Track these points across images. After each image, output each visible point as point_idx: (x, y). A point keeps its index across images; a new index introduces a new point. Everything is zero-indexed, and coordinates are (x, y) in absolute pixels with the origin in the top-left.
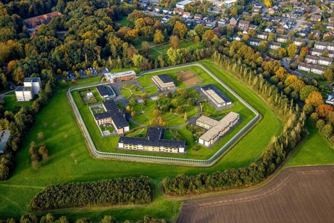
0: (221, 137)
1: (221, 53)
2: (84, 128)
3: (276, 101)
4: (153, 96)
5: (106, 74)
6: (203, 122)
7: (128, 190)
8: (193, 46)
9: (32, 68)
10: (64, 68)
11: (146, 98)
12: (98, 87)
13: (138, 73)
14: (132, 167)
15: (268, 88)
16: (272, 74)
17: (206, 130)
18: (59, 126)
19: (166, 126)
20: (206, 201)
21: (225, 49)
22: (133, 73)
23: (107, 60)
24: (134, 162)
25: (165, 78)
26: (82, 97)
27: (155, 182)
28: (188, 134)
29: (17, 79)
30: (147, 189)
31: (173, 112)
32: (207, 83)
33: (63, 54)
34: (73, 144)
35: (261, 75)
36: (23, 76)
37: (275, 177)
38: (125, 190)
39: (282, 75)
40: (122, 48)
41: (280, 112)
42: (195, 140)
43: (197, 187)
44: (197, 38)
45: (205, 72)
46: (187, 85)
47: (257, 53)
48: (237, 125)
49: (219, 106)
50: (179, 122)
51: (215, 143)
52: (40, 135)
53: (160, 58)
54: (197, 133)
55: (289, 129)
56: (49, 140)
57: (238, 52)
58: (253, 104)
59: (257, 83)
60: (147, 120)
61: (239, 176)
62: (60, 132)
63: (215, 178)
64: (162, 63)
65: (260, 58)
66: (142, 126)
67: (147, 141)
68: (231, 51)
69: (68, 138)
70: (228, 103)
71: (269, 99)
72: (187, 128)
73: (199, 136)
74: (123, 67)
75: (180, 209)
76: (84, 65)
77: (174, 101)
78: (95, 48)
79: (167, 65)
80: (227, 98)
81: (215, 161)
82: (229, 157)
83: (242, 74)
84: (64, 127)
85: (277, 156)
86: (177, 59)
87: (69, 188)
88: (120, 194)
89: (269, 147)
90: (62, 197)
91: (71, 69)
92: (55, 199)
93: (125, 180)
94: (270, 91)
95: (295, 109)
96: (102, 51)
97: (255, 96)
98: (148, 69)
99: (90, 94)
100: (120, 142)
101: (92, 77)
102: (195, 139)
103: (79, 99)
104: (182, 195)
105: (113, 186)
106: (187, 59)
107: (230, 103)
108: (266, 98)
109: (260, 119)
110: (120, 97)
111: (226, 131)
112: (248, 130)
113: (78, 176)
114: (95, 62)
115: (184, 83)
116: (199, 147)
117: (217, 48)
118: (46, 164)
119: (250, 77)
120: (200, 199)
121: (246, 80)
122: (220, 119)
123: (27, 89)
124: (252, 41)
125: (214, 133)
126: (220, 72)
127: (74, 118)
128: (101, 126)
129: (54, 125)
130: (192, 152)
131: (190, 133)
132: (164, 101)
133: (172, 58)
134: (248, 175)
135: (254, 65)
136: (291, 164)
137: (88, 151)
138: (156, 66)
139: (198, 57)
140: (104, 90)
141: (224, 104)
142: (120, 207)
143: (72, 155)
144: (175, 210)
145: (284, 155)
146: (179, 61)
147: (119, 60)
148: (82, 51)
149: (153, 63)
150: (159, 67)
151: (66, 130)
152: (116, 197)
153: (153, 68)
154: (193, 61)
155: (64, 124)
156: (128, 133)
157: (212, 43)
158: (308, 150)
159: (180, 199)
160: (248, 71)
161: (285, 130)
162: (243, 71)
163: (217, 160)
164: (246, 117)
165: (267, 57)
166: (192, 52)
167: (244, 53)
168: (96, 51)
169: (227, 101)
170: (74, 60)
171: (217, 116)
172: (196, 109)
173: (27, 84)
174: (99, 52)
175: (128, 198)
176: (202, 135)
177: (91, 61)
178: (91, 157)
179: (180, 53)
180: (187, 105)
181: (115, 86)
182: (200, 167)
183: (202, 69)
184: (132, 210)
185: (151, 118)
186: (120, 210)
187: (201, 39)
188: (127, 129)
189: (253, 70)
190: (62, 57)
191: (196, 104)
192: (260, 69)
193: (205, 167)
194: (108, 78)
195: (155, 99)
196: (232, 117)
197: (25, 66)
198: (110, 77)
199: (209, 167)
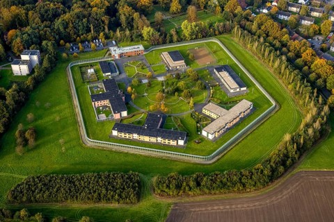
0: (228, 129)
1: (243, 27)
2: (78, 110)
3: (297, 89)
4: (160, 75)
5: (112, 48)
6: (210, 110)
7: (113, 187)
8: (212, 19)
9: (32, 39)
10: (68, 39)
11: (152, 78)
12: (101, 63)
13: (146, 48)
14: (123, 159)
15: (290, 74)
16: (298, 55)
17: (213, 120)
18: (51, 107)
19: (168, 112)
20: (199, 206)
21: (248, 23)
22: (141, 48)
23: (115, 31)
24: (127, 153)
25: (176, 55)
26: (83, 73)
27: (145, 178)
28: (192, 123)
29: (15, 50)
30: (134, 188)
31: (179, 96)
32: (222, 63)
33: (68, 24)
34: (64, 127)
35: (284, 57)
36: (22, 47)
37: (283, 181)
38: (110, 187)
39: (309, 58)
40: (133, 19)
41: (301, 102)
42: (198, 131)
43: (190, 189)
44: (219, 9)
45: (222, 49)
46: (200, 64)
47: (284, 30)
48: (248, 115)
49: (232, 91)
50: (184, 108)
51: (219, 137)
52: (30, 116)
53: (173, 32)
54: (201, 123)
55: (307, 126)
56: (39, 122)
57: (263, 27)
58: (271, 91)
59: (279, 66)
60: (148, 104)
62: (52, 113)
63: (212, 180)
64: (175, 38)
65: (286, 36)
66: (142, 110)
67: (144, 129)
68: (254, 27)
69: (60, 121)
70: (242, 89)
71: (290, 87)
72: (192, 116)
73: (204, 127)
74: (132, 40)
75: (168, 212)
76: (89, 37)
77: (181, 84)
78: (103, 18)
79: (180, 40)
80: (242, 82)
81: (217, 158)
82: (233, 154)
83: (263, 55)
84: (57, 108)
85: (288, 158)
86: (192, 34)
87: (50, 181)
88: (104, 191)
89: (280, 146)
90: (41, 190)
91: (75, 40)
92: (33, 192)
93: (111, 176)
94: (292, 78)
95: (318, 101)
96: (110, 22)
97: (274, 81)
98: (158, 44)
99: (91, 71)
100: (114, 129)
101: (96, 50)
102: (199, 130)
103: (78, 76)
104: (174, 196)
105: (97, 182)
106: (203, 34)
107: (245, 89)
108: (287, 84)
109: (277, 110)
110: (123, 76)
111: (235, 122)
112: (261, 123)
113: (63, 166)
114: (102, 34)
115: (197, 61)
116: (202, 140)
117: (240, 21)
118: (32, 150)
119: (272, 59)
120: (193, 202)
121: (267, 61)
122: (231, 107)
123: (24, 62)
124: (281, 14)
125: (221, 125)
126: (240, 52)
127: (70, 97)
128: (98, 109)
129: (47, 104)
130: (193, 145)
131: (194, 123)
132: (170, 82)
133: (186, 33)
134: (251, 178)
135: (278, 44)
136: (305, 166)
137: (79, 137)
138: (168, 41)
139: (217, 32)
140: (107, 66)
141: (238, 90)
142: (103, 205)
143: (61, 141)
144: (162, 214)
145: (296, 156)
146: (194, 37)
147: (128, 32)
148: (88, 21)
149: (165, 37)
150: (171, 42)
151: (60, 112)
152: (99, 194)
153: (164, 43)
154: (210, 36)
155: (59, 104)
156: (125, 118)
157: (235, 16)
158: (327, 151)
159: (170, 201)
160: (270, 52)
161: (302, 126)
162: (264, 51)
163: (220, 156)
164: (260, 107)
165: (296, 35)
166: (211, 25)
167: (269, 29)
168: (103, 22)
169: (241, 86)
170: (78, 30)
171: (227, 104)
172: (205, 94)
173: (25, 57)
174: (107, 22)
175: (113, 197)
176: (206, 125)
177: (98, 32)
178: (81, 144)
179: (196, 27)
180: (196, 89)
181: (119, 62)
182: (199, 164)
183: (220, 47)
184: (116, 210)
185: (153, 102)
186: (102, 209)
187: (223, 10)
188: (125, 114)
189: (276, 50)
190: (66, 27)
191: (205, 88)
192: (284, 49)
193: (204, 165)
194: (113, 53)
195: (161, 79)
196: (244, 106)
197: (25, 36)
198: (116, 52)
199: (210, 164)
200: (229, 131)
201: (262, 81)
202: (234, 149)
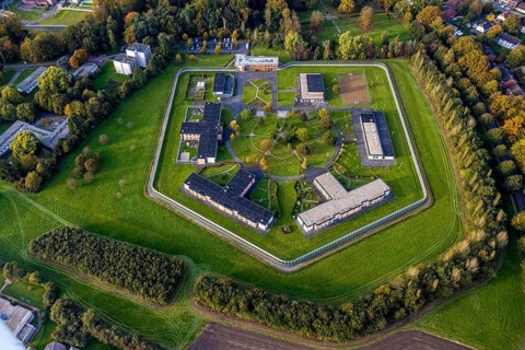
0: (338, 221)
1: (430, 54)
2: (161, 139)
3: (471, 182)
4: (282, 109)
5: (238, 56)
6: (326, 183)
7: (143, 274)
8: (397, 29)
9: (148, 28)
10: (193, 34)
11: (272, 110)
12: (217, 74)
13: (282, 62)
15: (469, 153)
16: (500, 119)
17: (323, 201)
18: (136, 127)
19: (266, 171)
20: (242, 339)
21: (441, 48)
22: (276, 61)
23: (252, 31)
24: (189, 222)
25: (316, 83)
26: (191, 85)
27: (194, 268)
28: (291, 196)
29: (127, 40)
31: (294, 148)
32: (375, 107)
33: (196, 13)
34: (135, 161)
35: (472, 122)
36: (133, 38)
37: (379, 339)
38: (139, 274)
39: (515, 131)
40: (281, 16)
41: (469, 206)
42: (293, 213)
43: (239, 310)
44: (408, 15)
45: (387, 83)
46: (344, 102)
47: (495, 70)
48: (378, 206)
49: (370, 157)
50: (292, 167)
51: (320, 230)
52: (102, 138)
53: (326, 44)
54: (304, 200)
56: (114, 146)
57: (461, 60)
58: (429, 171)
59: (458, 134)
60: (248, 152)
61: (311, 322)
62: (132, 137)
64: (327, 53)
65: (494, 82)
66: (237, 159)
67: (222, 193)
68: (448, 56)
69: (134, 151)
70: (387, 158)
71: (462, 173)
72: (296, 186)
73: (305, 209)
74: (271, 46)
75: (198, 335)
76: (219, 34)
77: (301, 132)
78: (242, 11)
79: (334, 57)
80: (391, 146)
81: (301, 265)
82: (325, 268)
83: (443, 107)
84: (140, 132)
85: (403, 306)
86: (351, 51)
87: (79, 241)
88: (130, 279)
89: (398, 281)
90: (64, 251)
92: (56, 250)
93: (148, 257)
94: (470, 161)
95: (495, 215)
96: (250, 16)
97: (443, 154)
98: (301, 60)
99: (201, 84)
100: (186, 182)
101: (221, 54)
102: (296, 211)
103: (183, 89)
104: (215, 312)
105: (128, 261)
106: (369, 53)
107: (392, 158)
108: (459, 164)
109: (425, 206)
110: (237, 99)
111: (351, 212)
112: (390, 224)
113: (110, 218)
114: (235, 32)
115: (342, 96)
116: (293, 229)
117: (430, 43)
118: (87, 184)
119: (453, 117)
120: (236, 329)
121: (444, 118)
122: (358, 185)
123: (128, 60)
124: (504, 39)
125: (327, 214)
126: (412, 93)
127: (161, 118)
128: (184, 143)
129: (129, 125)
130: (278, 234)
131: (295, 197)
132: (290, 123)
133: (343, 49)
135: (473, 93)
136: (428, 325)
137: (146, 181)
138: (315, 57)
139: (389, 54)
140: (224, 82)
141: (380, 158)
142: (125, 294)
143: (121, 182)
144: (190, 333)
145: (416, 308)
146: (353, 56)
147: (267, 35)
148: (222, 13)
149: (313, 50)
150: (320, 58)
151: (140, 137)
152: (123, 280)
153: (310, 58)
154: (378, 58)
155: (145, 124)
156: (211, 166)
157: (428, 30)
158: (477, 306)
159: (209, 317)
160: (454, 106)
162: (446, 101)
163: (306, 264)
164: (402, 195)
165: (512, 81)
166: (386, 42)
167: (470, 64)
168: (241, 16)
169: (386, 153)
170: (208, 23)
172: (330, 154)
173: (130, 53)
174: (246, 17)
175: (138, 289)
176: (310, 207)
177: (231, 29)
178: (143, 192)
179: (358, 43)
180: (321, 141)
181: (241, 77)
182: (271, 268)
183: (385, 78)
184: (136, 307)
185: (255, 150)
186: (122, 300)
187: (414, 18)
188: (212, 160)
189: (465, 105)
190: (193, 17)
191: (335, 142)
192: (480, 105)
193: (277, 271)
194: (237, 63)
195: (282, 115)
196: (376, 189)
197: (141, 24)
198: (241, 62)
199: (287, 273)
200: (338, 224)
201: (424, 150)
202: (332, 258)
